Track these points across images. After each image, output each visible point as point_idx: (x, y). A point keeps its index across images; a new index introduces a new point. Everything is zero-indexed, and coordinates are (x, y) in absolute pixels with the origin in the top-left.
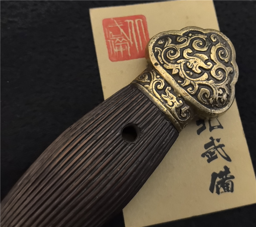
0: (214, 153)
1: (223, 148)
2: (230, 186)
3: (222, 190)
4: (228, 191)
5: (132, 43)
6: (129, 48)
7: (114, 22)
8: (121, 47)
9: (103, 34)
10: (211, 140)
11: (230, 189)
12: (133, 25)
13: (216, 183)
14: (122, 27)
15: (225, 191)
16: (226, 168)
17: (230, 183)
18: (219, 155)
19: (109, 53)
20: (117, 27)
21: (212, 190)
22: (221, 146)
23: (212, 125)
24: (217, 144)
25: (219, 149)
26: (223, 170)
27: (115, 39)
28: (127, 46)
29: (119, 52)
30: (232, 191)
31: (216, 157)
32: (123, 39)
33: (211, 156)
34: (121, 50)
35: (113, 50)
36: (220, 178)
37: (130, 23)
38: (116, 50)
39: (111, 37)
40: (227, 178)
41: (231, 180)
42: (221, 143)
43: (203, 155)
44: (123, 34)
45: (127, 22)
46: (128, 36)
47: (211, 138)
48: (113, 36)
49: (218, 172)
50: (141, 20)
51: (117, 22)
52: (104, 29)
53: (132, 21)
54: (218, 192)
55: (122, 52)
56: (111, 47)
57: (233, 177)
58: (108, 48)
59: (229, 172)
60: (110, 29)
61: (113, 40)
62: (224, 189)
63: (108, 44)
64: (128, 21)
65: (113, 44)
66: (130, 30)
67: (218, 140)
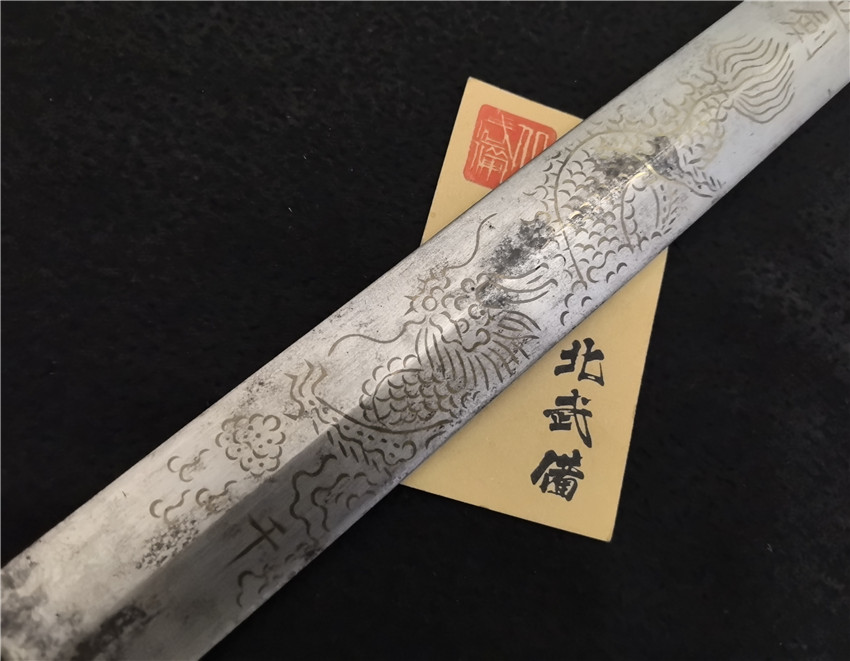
0: (568, 418)
1: (587, 417)
2: (569, 488)
3: (552, 487)
4: (563, 495)
5: (514, 165)
6: (505, 170)
7: (501, 118)
8: (493, 162)
9: (472, 128)
10: (572, 395)
11: (566, 493)
12: (529, 138)
13: (547, 471)
14: (509, 131)
15: (557, 493)
16: (576, 453)
17: (572, 483)
18: (574, 426)
19: (468, 163)
20: (502, 128)
21: (535, 477)
22: (586, 413)
23: (586, 371)
24: (579, 405)
25: (580, 417)
26: (571, 455)
27: (490, 146)
28: (503, 168)
29: (485, 170)
30: (569, 497)
31: (568, 427)
32: (502, 152)
33: (560, 421)
34: (491, 168)
35: (476, 163)
36: (558, 465)
37: (527, 132)
38: (482, 164)
39: (484, 138)
40: (569, 472)
41: (576, 479)
42: (587, 407)
43: (547, 413)
44: (506, 146)
45: (522, 128)
46: (514, 150)
47: (575, 392)
48: (488, 138)
49: (559, 454)
50: (547, 137)
51: (505, 120)
52: (478, 120)
53: (531, 132)
54: (544, 488)
55: (490, 171)
56: (475, 155)
57: (580, 475)
58: (471, 154)
59: (579, 465)
60: (489, 126)
61: (485, 145)
62: (557, 489)
63: (473, 147)
64: (525, 128)
65: (481, 152)
66: (520, 144)
67: (585, 401)
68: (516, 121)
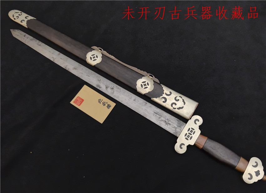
68: (76, 100)
